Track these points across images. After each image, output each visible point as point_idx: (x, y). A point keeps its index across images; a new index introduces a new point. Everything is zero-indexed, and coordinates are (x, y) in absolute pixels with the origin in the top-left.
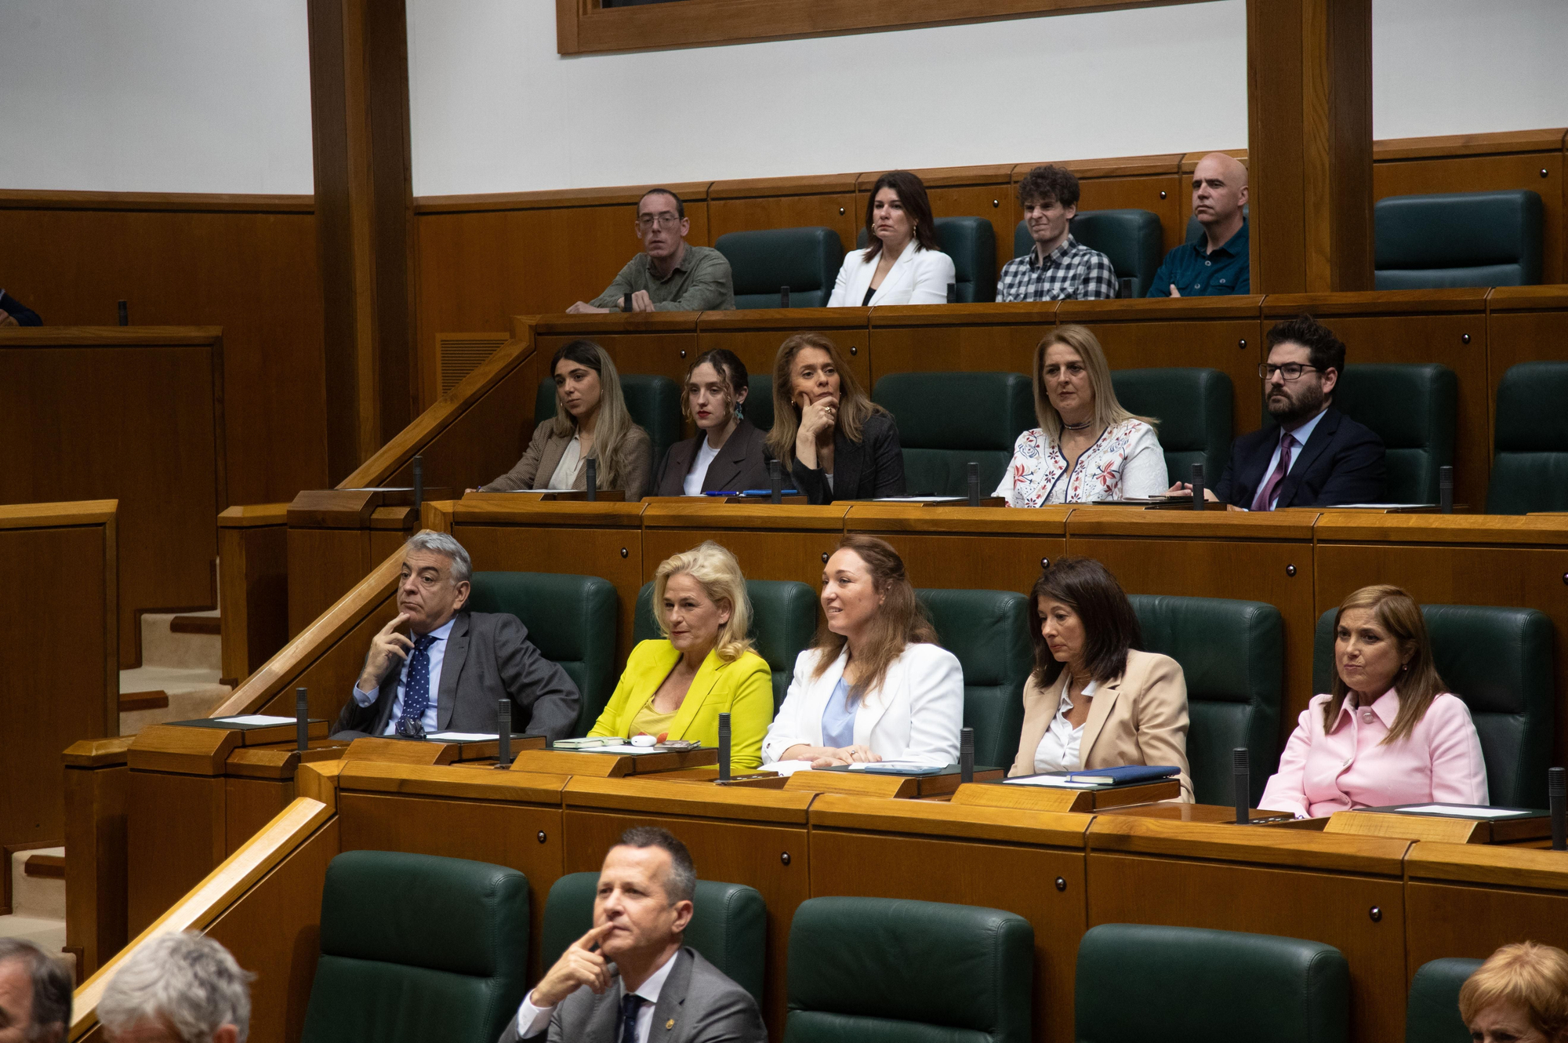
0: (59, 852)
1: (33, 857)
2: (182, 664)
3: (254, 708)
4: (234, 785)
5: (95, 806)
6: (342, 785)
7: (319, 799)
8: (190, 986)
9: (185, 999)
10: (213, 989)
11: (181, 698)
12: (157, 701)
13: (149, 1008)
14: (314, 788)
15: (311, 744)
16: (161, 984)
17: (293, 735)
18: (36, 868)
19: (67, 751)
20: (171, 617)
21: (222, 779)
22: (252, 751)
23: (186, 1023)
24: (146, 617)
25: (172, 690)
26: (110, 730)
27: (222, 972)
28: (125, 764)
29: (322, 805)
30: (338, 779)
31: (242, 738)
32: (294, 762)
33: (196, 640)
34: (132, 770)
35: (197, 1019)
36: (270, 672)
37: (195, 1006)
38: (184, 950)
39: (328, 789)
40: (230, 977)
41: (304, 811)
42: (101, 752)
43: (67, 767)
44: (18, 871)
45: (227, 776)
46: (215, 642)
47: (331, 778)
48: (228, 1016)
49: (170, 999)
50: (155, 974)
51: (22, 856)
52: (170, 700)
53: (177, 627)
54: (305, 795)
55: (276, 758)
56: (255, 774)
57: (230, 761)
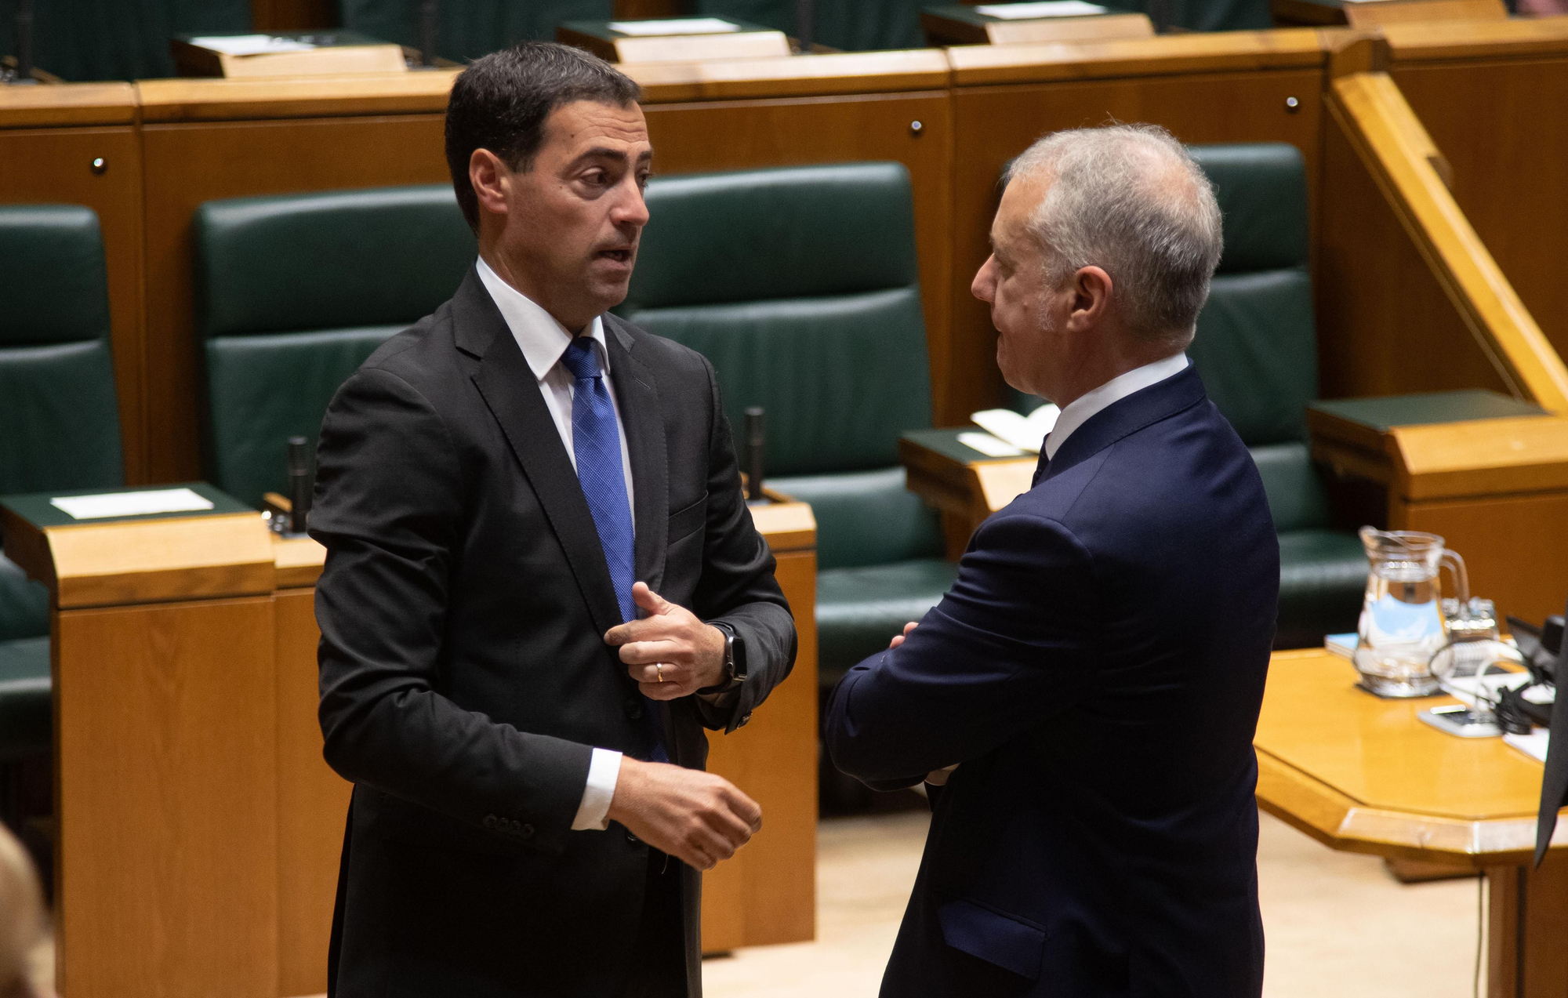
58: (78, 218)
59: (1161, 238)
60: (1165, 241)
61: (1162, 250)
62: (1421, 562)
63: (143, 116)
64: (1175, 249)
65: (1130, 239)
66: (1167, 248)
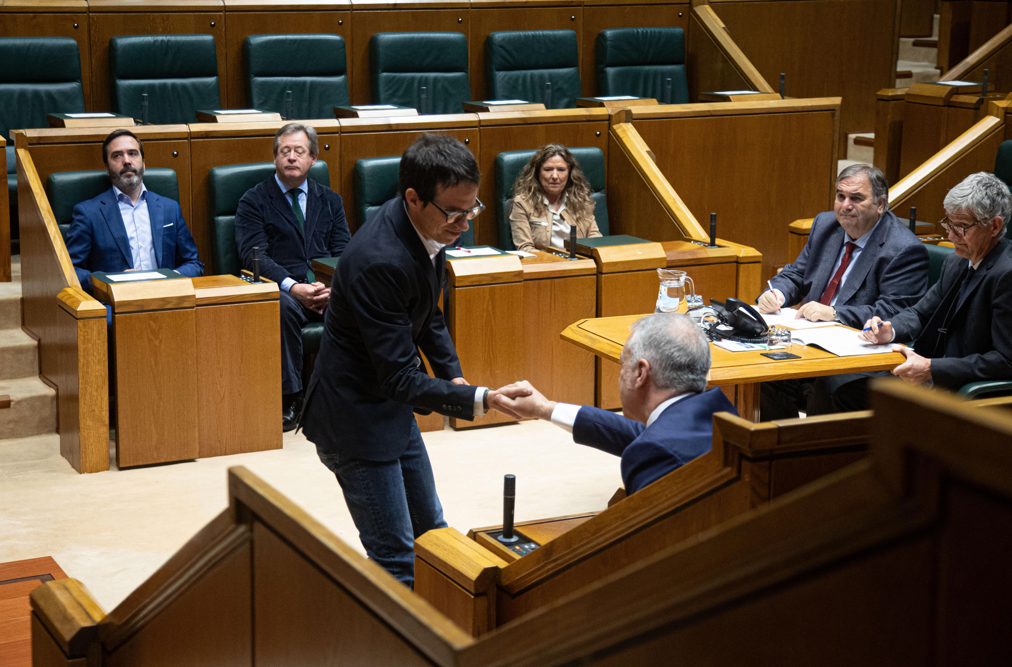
0: (871, 136)
1: (857, 137)
2: (916, 60)
3: (959, 78)
4: (952, 110)
5: (889, 116)
6: (1008, 111)
7: (997, 116)
8: (983, 198)
9: (979, 204)
10: (993, 201)
11: (918, 74)
12: (908, 75)
13: (964, 205)
14: (995, 112)
15: (988, 94)
16: (971, 196)
17: (980, 90)
18: (858, 142)
19: (879, 93)
20: (912, 40)
21: (947, 108)
22: (962, 96)
23: (979, 214)
24: (902, 39)
25: (915, 70)
26: (892, 86)
27: (1000, 193)
28: (904, 99)
29: (998, 120)
30: (1006, 108)
31: (956, 91)
32: (981, 102)
33: (923, 50)
34: (907, 102)
35: (984, 213)
36: (968, 63)
37: (984, 207)
38: (984, 182)
39: (1002, 113)
40: (1004, 196)
41: (990, 122)
42: (893, 94)
43: (878, 100)
44: (851, 142)
45: (949, 106)
46: (934, 51)
47: (1003, 108)
48: (1000, 213)
49: (973, 203)
50: (969, 191)
51: (852, 136)
52: (914, 75)
53: (915, 44)
54: (991, 115)
55: (973, 99)
56: (962, 106)
57: (951, 100)
58: (169, 173)
59: (670, 349)
60: (672, 350)
61: (670, 354)
62: (678, 280)
63: (191, 136)
64: (676, 354)
65: (658, 348)
66: (672, 353)
